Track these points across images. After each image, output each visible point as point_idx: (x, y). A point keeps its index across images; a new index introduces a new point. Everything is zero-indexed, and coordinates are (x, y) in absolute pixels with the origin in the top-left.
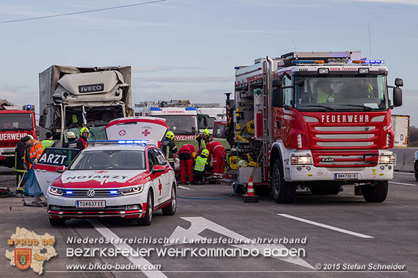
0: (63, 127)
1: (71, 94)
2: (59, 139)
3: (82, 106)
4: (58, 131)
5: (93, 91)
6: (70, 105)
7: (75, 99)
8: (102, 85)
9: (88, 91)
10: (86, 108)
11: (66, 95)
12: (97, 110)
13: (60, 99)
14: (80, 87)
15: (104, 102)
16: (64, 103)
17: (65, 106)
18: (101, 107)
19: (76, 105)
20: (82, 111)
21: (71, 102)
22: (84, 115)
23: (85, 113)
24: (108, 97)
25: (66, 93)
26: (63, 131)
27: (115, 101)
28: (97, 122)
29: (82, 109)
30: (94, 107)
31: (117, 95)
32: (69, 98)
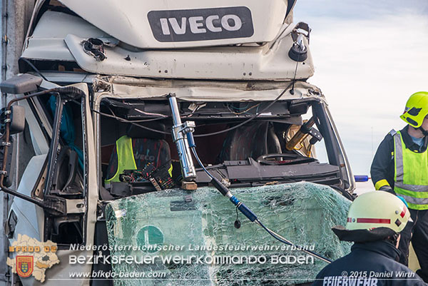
1: (120, 46)
2: (80, 240)
4: (72, 206)
5: (209, 35)
6: (119, 92)
7: (137, 66)
8: (245, 13)
9: (189, 36)
10: (183, 105)
11: (95, 46)
12: (228, 115)
13: (71, 66)
14: (154, 18)
15: (251, 84)
16: (95, 80)
17: (99, 96)
18: (236, 105)
19: (143, 93)
20: (170, 121)
22: (186, 133)
23: (191, 124)
24: (268, 63)
25: (98, 42)
26: (93, 206)
27: (292, 83)
28: (237, 169)
29: (170, 112)
30: (210, 105)
31: (297, 55)
32: (113, 61)
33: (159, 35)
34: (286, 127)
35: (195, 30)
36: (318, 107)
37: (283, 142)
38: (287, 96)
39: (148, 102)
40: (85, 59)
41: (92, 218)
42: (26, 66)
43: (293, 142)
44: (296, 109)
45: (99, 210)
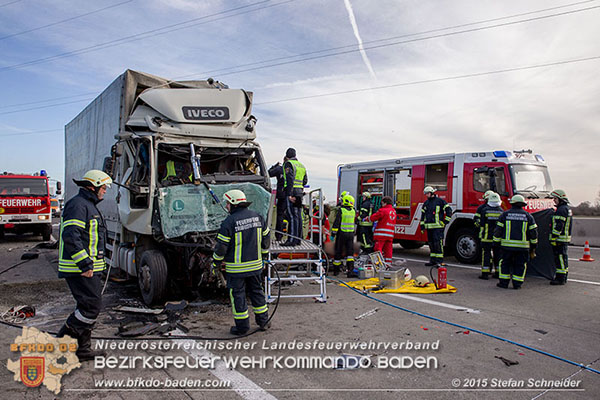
0: (153, 182)
1: (169, 121)
2: (147, 207)
3: (188, 145)
4: (143, 190)
5: (210, 118)
6: (167, 141)
7: (176, 130)
8: (226, 110)
9: (200, 118)
10: (197, 148)
11: (158, 120)
12: (217, 153)
13: (146, 129)
14: (185, 109)
15: (228, 140)
16: (156, 135)
17: (157, 142)
18: (221, 149)
19: (178, 142)
20: (190, 154)
21: (169, 135)
22: (196, 160)
23: (199, 156)
24: (235, 132)
25: (158, 118)
26: (153, 191)
27: (246, 141)
28: (219, 176)
29: (190, 151)
30: (209, 148)
31: (249, 129)
32: (165, 127)
33: (186, 117)
34: (245, 160)
35: (203, 115)
36: (257, 152)
37: (244, 166)
38: (244, 146)
39: (180, 145)
40: (153, 126)
41: (152, 195)
42: (128, 128)
43: (248, 167)
44: (249, 152)
45: (156, 192)
